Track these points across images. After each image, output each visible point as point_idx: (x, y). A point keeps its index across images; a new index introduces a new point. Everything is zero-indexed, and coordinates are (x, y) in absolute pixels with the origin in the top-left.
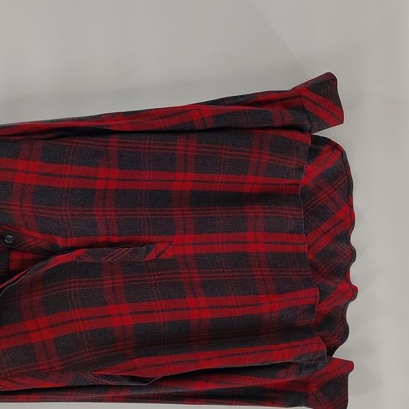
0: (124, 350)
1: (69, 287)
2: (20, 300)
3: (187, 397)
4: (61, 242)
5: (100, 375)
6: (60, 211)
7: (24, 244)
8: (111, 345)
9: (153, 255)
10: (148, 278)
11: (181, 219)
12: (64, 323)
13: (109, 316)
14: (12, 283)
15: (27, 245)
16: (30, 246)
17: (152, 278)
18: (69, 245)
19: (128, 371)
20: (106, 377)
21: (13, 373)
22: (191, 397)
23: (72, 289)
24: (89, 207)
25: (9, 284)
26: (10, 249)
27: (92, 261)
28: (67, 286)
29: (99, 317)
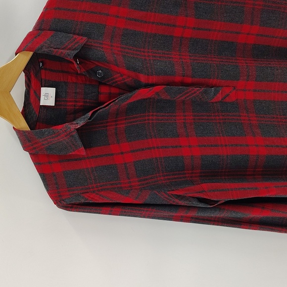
0: (191, 177)
1: (148, 120)
2: (107, 127)
3: (244, 222)
4: (143, 79)
5: (172, 195)
6: (144, 52)
7: (112, 80)
8: (180, 172)
9: (219, 97)
10: (213, 118)
11: (245, 67)
12: (143, 150)
13: (180, 147)
14: (104, 108)
15: (114, 81)
16: (116, 82)
17: (217, 117)
18: (150, 82)
19: (197, 193)
20: (178, 197)
21: (100, 188)
22: (246, 223)
23: (151, 122)
24: (167, 51)
25: (101, 108)
26: (100, 83)
27: (168, 98)
28: (147, 118)
29: (172, 147)
